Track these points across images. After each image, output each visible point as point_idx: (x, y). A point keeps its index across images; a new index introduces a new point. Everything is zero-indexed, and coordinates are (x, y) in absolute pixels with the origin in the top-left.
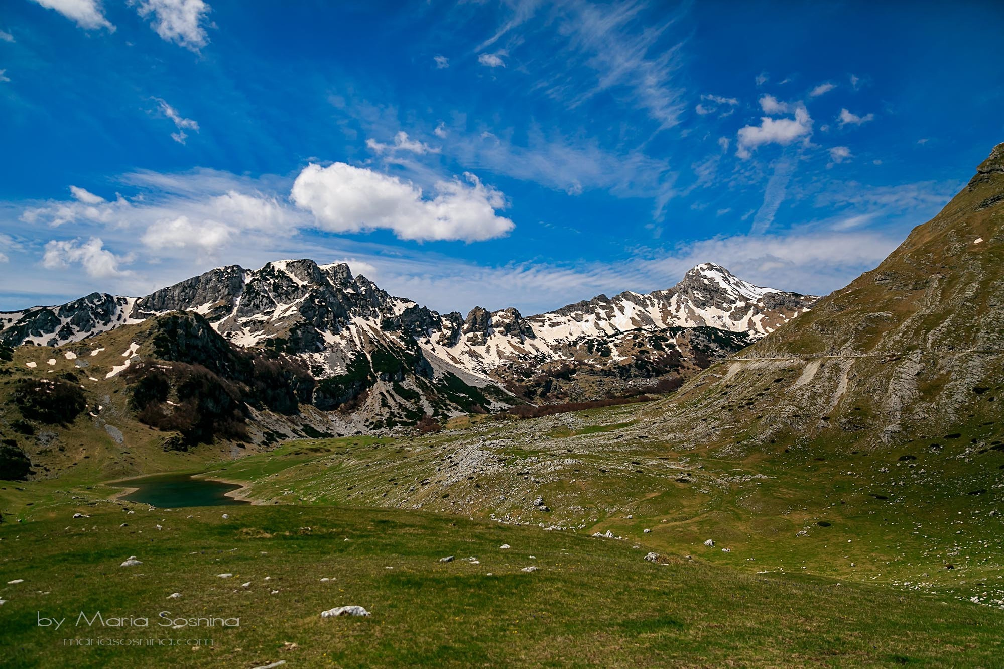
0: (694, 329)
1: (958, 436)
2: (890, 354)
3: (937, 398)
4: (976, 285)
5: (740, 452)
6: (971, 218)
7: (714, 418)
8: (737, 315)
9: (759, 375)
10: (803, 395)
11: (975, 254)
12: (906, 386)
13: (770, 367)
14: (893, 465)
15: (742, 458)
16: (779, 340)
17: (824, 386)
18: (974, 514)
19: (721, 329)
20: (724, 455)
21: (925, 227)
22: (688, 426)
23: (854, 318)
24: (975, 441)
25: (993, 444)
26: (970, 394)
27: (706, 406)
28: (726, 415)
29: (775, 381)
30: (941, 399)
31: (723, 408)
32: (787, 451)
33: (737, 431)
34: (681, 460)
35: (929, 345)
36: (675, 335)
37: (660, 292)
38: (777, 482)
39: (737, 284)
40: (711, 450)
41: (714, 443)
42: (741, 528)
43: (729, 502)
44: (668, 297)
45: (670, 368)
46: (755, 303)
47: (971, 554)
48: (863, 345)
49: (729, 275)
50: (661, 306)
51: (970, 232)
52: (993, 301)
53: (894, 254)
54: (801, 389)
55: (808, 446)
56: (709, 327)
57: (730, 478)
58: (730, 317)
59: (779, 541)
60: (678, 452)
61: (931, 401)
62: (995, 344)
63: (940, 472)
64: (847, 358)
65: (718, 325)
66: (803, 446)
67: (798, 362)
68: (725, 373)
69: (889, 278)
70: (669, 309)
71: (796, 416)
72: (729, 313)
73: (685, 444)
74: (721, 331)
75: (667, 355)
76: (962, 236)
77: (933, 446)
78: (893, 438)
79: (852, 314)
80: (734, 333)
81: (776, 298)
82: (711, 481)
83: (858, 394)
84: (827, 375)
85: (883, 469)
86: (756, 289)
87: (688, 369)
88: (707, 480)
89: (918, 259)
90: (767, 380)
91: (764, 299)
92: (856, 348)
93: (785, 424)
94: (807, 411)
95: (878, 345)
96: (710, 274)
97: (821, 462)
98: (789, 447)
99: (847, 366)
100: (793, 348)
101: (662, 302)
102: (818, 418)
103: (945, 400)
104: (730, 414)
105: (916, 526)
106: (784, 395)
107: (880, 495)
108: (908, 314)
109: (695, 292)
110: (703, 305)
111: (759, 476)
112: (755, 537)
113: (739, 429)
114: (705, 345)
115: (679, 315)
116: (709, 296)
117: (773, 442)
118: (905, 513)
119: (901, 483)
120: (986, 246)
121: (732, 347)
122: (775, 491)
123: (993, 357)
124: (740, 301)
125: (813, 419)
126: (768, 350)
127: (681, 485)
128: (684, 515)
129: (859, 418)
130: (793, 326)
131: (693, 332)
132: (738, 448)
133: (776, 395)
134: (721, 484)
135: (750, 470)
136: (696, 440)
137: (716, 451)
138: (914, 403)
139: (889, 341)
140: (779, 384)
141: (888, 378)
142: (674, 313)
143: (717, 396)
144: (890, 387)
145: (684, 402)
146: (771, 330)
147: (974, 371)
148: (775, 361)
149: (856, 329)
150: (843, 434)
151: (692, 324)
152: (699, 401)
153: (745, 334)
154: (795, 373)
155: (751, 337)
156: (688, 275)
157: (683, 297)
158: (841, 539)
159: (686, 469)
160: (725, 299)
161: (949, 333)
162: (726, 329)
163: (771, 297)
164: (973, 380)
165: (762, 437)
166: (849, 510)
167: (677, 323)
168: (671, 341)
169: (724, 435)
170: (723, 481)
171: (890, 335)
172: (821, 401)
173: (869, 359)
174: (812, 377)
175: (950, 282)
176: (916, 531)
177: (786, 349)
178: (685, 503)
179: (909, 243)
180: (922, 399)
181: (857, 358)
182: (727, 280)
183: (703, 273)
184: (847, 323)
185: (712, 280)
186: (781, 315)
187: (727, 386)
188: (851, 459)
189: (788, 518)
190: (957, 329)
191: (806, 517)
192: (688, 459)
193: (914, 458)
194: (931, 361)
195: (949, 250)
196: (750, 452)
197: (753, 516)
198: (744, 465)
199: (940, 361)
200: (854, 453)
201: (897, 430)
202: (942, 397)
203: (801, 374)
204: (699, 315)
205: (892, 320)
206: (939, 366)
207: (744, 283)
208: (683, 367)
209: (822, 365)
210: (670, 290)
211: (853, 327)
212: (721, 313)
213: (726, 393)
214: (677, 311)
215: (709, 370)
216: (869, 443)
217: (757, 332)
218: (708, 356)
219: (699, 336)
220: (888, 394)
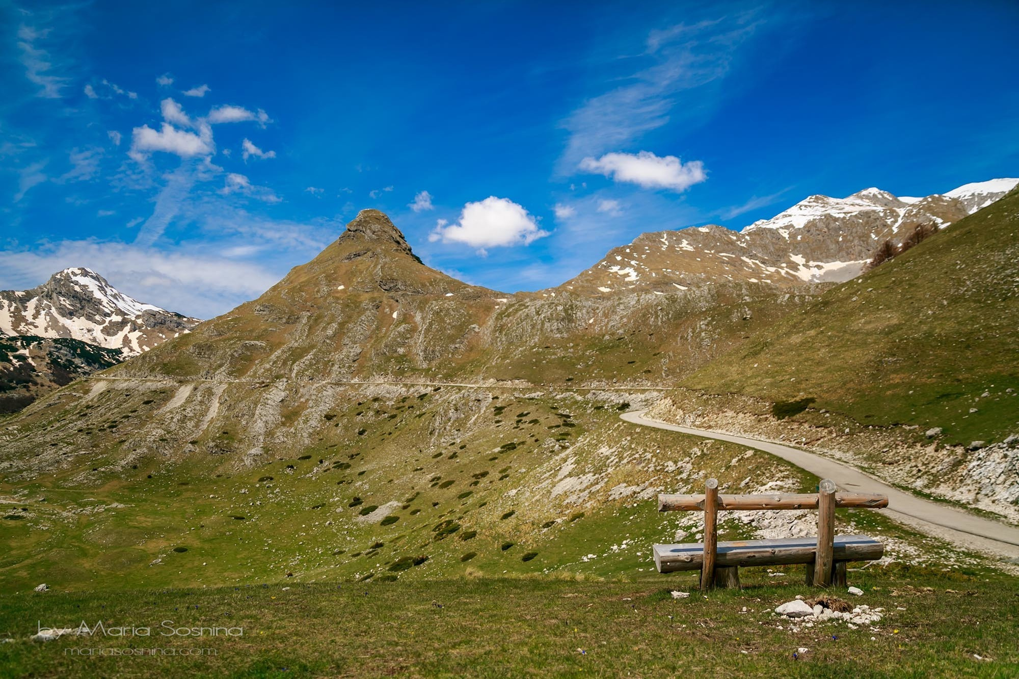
0: (55, 341)
1: (309, 457)
2: (260, 381)
3: (296, 423)
4: (335, 325)
5: (95, 480)
6: (338, 267)
7: (66, 443)
8: (111, 330)
9: (127, 395)
10: (172, 418)
11: (338, 298)
12: (271, 411)
13: (140, 388)
14: (252, 486)
15: (98, 487)
16: (153, 360)
17: (195, 410)
18: (315, 526)
19: (90, 343)
20: (76, 484)
21: (302, 268)
22: (33, 452)
23: (231, 344)
24: (321, 462)
25: (335, 463)
26: (321, 420)
27: (58, 428)
28: (82, 439)
29: (144, 403)
30: (298, 424)
31: (80, 431)
32: (150, 477)
33: (94, 457)
34: (16, 493)
35: (293, 375)
36: (28, 345)
37: (13, 292)
38: (135, 510)
39: (115, 296)
40: (58, 480)
41: (64, 471)
42: (85, 565)
43: (74, 537)
44: (24, 300)
45: (17, 384)
46: (133, 319)
47: (309, 561)
48: (237, 371)
49: (107, 285)
50: (12, 309)
51: (335, 279)
52: (346, 341)
53: (274, 288)
54: (171, 412)
55: (173, 471)
56: (75, 340)
57: (79, 510)
58: (102, 331)
59: (130, 574)
60: (14, 484)
61: (290, 426)
62: (344, 378)
63: (291, 491)
64: (220, 382)
65: (86, 338)
66: (168, 471)
67: (171, 384)
68: (87, 392)
69: (266, 309)
70: (23, 313)
71: (163, 440)
72: (101, 327)
73: (25, 474)
74: (90, 346)
75: (15, 368)
76: (330, 282)
77: (288, 467)
78: (255, 461)
79: (229, 339)
80: (104, 349)
81: (157, 316)
82: (55, 514)
83: (227, 418)
84: (199, 398)
85: (243, 491)
86: (136, 304)
87: (42, 385)
88: (49, 514)
89: (293, 295)
90: (135, 401)
91: (143, 315)
92: (230, 374)
93: (150, 449)
94: (175, 434)
95: (250, 373)
96: (83, 280)
97: (184, 487)
98: (153, 473)
99: (219, 390)
100: (168, 370)
101: (14, 305)
102: (186, 442)
103: (301, 425)
104: (88, 437)
105: (267, 542)
106: (153, 417)
107: (239, 515)
108: (279, 345)
109: (62, 299)
110: (71, 314)
111: (114, 505)
112: (102, 573)
113: (97, 455)
114: (67, 360)
115: (37, 322)
116: (78, 305)
117: (135, 467)
118: (259, 531)
119: (258, 503)
120: (346, 293)
121: (101, 364)
122: (131, 520)
123: (342, 389)
124: (117, 315)
125: (180, 443)
126: (140, 370)
127: (12, 523)
128: (10, 559)
129: (226, 442)
130: (170, 347)
131: (53, 344)
132: (94, 475)
133: (144, 417)
134: (67, 518)
135: (106, 499)
136: (40, 469)
137: (65, 481)
138: (277, 427)
139: (260, 368)
140: (148, 406)
141: (256, 405)
142: (30, 319)
143: (74, 418)
144: (257, 412)
145: (29, 424)
146: (147, 349)
147: (327, 400)
148: (146, 381)
149: (232, 355)
150: (209, 458)
151: (53, 334)
152: (50, 422)
153: (118, 352)
154: (166, 395)
155: (125, 355)
156: (54, 278)
157: (45, 302)
158: (196, 563)
159: (21, 503)
160: (98, 311)
161: (311, 365)
162: (96, 344)
163: (153, 314)
164: (325, 408)
165: (123, 463)
166: (207, 533)
167: (33, 332)
168: (22, 351)
169: (78, 462)
170: (70, 514)
171: (262, 363)
172: (190, 424)
173: (240, 385)
174: (183, 401)
175: (316, 320)
176: (266, 546)
177: (159, 370)
178: (13, 544)
179: (288, 280)
180: (283, 424)
181: (230, 384)
182: (104, 290)
183: (74, 278)
184: (224, 349)
185: (84, 287)
186: (161, 335)
187: (88, 407)
188: (215, 482)
189: (142, 548)
190: (318, 362)
191: (162, 544)
192: (26, 492)
193: (272, 479)
194: (294, 390)
195: (318, 291)
196: (108, 479)
197: (102, 549)
198: (98, 494)
199: (301, 390)
200: (218, 476)
201: (259, 453)
202: (300, 423)
203: (172, 397)
204: (63, 325)
205: (265, 349)
206: (300, 395)
207: (123, 296)
208: (36, 384)
209: (195, 389)
210: (27, 292)
211: (229, 353)
212: (91, 325)
213: (85, 415)
214: (35, 317)
215: (67, 388)
216: (233, 466)
217: (132, 350)
218: (70, 372)
219: (61, 349)
220: (254, 419)
